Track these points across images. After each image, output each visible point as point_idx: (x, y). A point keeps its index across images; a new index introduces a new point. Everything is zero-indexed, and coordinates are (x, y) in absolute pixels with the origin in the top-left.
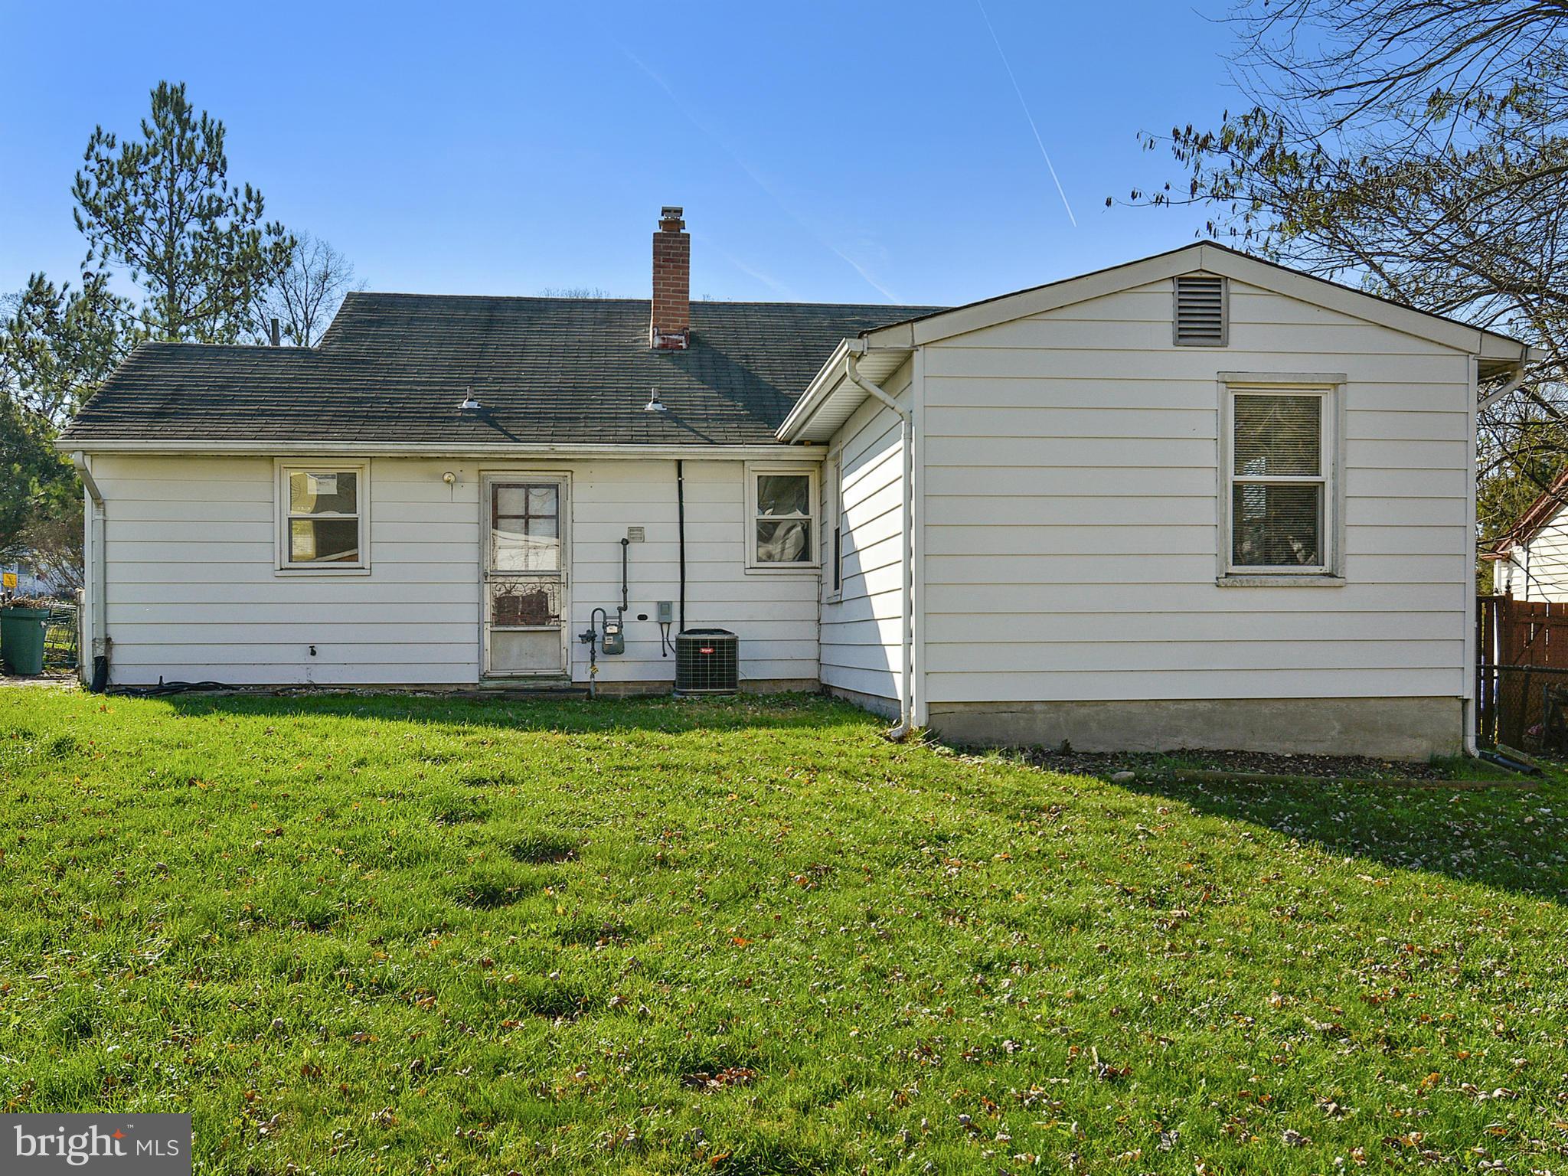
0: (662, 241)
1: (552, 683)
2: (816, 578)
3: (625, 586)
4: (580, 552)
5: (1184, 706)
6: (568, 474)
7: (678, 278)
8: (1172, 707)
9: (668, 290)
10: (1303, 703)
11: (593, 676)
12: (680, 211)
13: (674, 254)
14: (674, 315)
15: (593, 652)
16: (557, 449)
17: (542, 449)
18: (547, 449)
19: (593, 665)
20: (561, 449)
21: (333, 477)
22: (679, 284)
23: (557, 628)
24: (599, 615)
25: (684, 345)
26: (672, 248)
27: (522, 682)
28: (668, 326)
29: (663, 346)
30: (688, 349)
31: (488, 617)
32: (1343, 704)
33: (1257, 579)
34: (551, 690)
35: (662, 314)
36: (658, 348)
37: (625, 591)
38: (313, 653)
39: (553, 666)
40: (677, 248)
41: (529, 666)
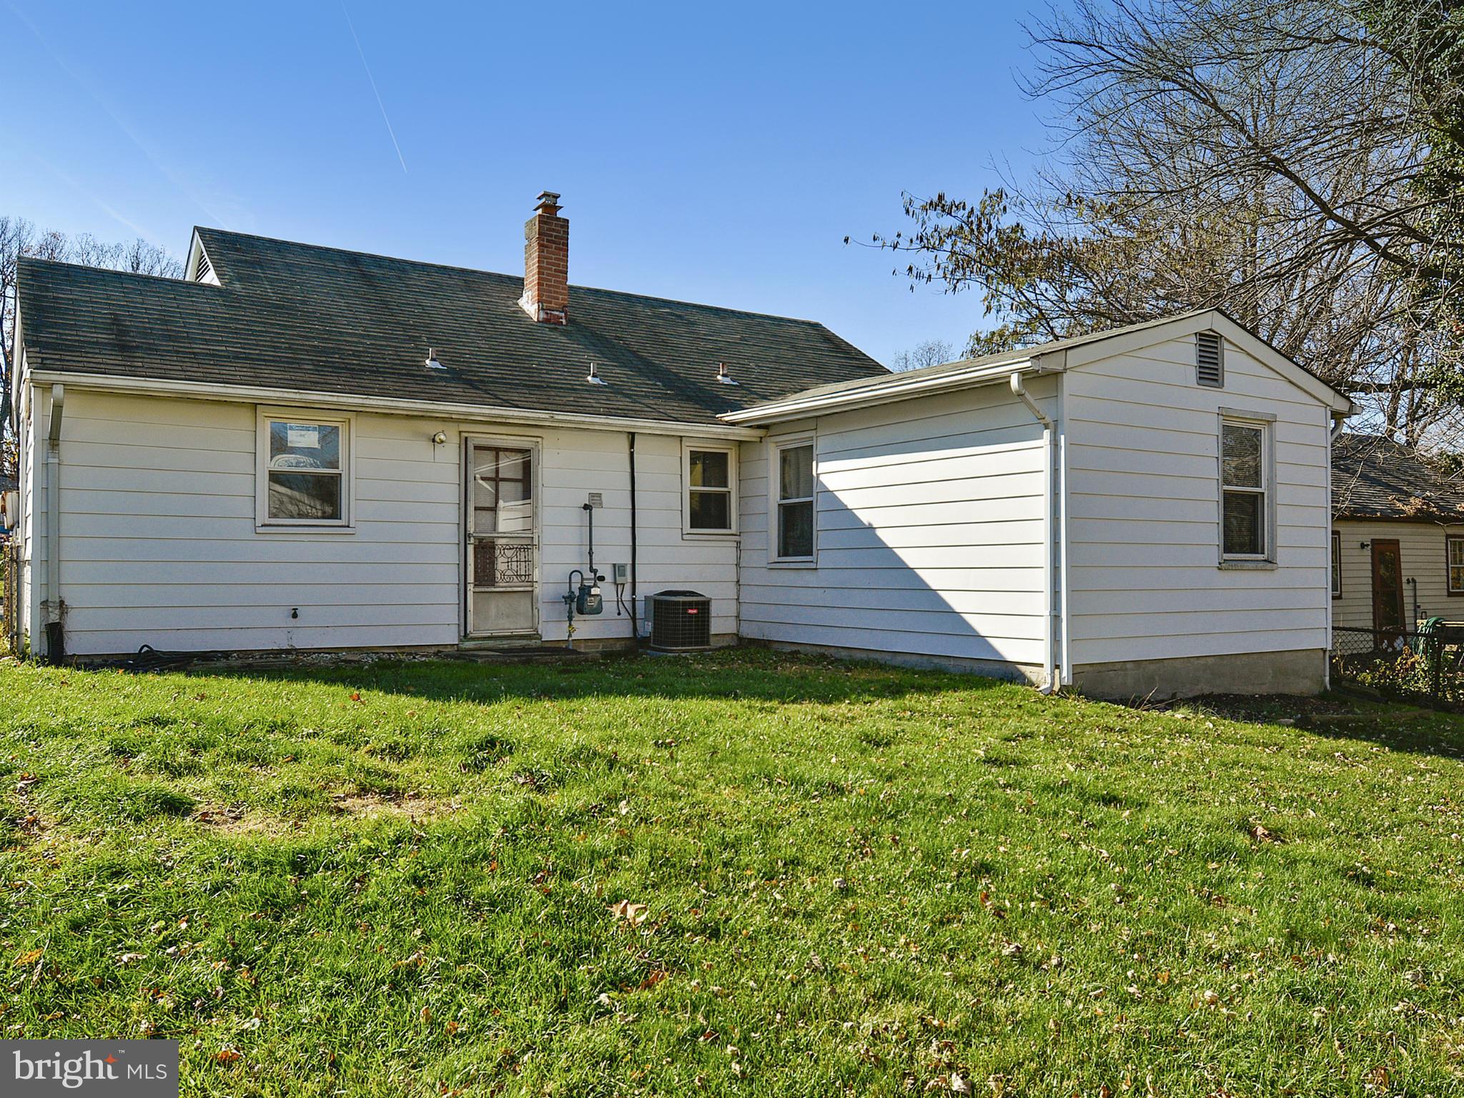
0: (545, 223)
1: (524, 642)
2: (735, 544)
3: (591, 549)
4: (547, 515)
5: (1202, 661)
6: (539, 440)
7: (559, 259)
8: (1196, 662)
9: (550, 269)
10: (1255, 656)
11: (570, 636)
12: (556, 197)
13: (556, 237)
14: (555, 292)
15: (570, 612)
16: (556, 417)
17: (543, 416)
18: (547, 416)
19: (570, 625)
20: (560, 417)
21: (315, 429)
22: (559, 265)
23: (530, 589)
24: (576, 578)
25: (564, 321)
26: (554, 230)
27: (498, 642)
28: (551, 303)
29: (546, 321)
30: (566, 325)
31: (471, 578)
32: (1273, 656)
33: (1240, 564)
34: (524, 649)
35: (544, 291)
36: (542, 322)
37: (591, 553)
38: (295, 616)
39: (525, 626)
40: (558, 231)
41: (506, 627)
